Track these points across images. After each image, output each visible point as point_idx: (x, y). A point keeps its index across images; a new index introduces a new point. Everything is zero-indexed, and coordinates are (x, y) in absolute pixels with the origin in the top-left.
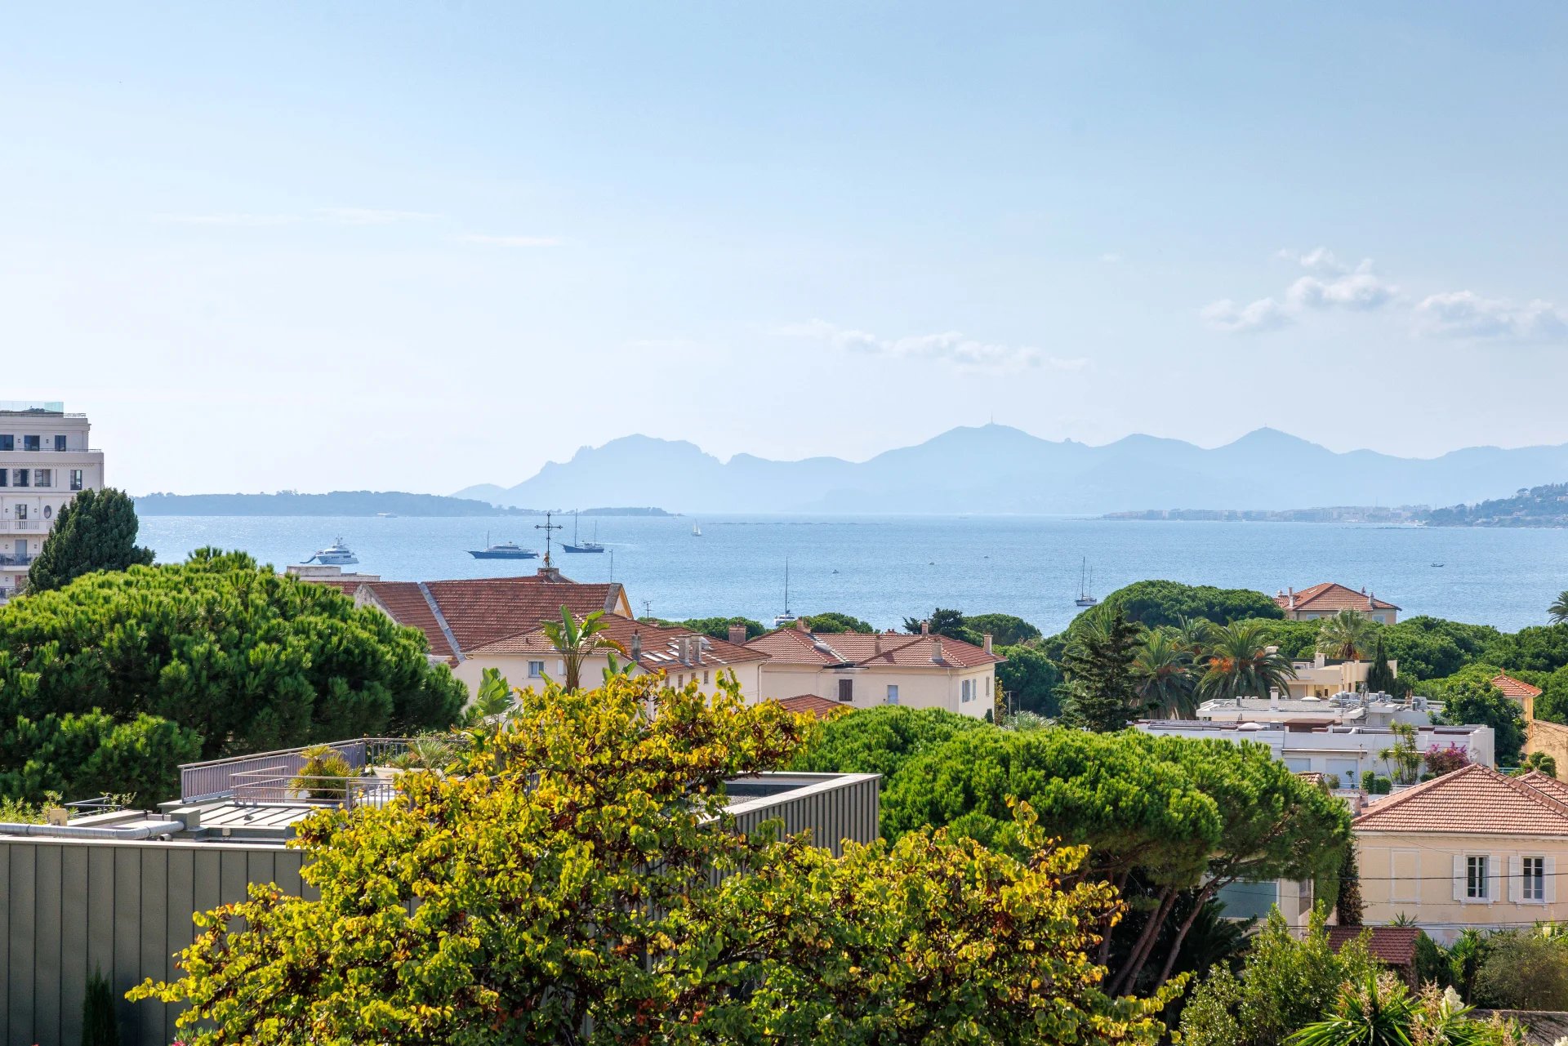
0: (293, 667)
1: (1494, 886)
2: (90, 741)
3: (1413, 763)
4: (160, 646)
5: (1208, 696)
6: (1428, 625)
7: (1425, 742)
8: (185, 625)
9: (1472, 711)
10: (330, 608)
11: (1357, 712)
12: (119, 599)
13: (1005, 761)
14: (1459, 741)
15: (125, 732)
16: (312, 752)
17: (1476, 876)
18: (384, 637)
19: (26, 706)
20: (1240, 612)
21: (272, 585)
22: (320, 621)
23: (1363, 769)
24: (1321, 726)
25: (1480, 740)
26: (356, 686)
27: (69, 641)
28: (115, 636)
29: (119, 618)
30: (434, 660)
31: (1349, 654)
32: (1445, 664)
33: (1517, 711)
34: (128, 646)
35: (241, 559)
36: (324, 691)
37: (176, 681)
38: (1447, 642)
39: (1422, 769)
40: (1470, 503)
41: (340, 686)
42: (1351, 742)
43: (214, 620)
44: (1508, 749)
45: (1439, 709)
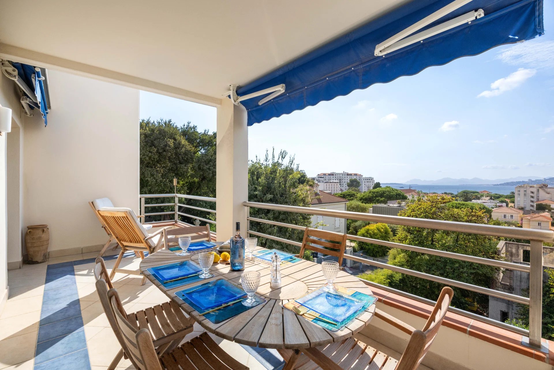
0: (394, 194)
1: (507, 217)
2: (379, 200)
3: (497, 206)
4: (384, 193)
5: (473, 200)
6: (496, 194)
7: (498, 204)
8: (386, 192)
9: (502, 202)
10: (397, 190)
11: (490, 201)
12: (381, 190)
13: (457, 204)
14: (502, 204)
15: (381, 199)
16: (398, 201)
17: (505, 216)
18: (401, 193)
19: (374, 197)
20: (475, 193)
21: (392, 189)
22: (396, 191)
23: (491, 206)
24: (486, 203)
25: (504, 204)
27: (377, 192)
28: (380, 192)
29: (381, 191)
30: (405, 195)
31: (488, 197)
32: (498, 198)
33: (508, 202)
34: (382, 193)
35: (389, 187)
36: (397, 197)
37: (385, 196)
38: (498, 196)
39: (498, 207)
40: (498, 184)
41: (398, 196)
42: (490, 204)
43: (388, 191)
44: (507, 205)
45: (498, 201)
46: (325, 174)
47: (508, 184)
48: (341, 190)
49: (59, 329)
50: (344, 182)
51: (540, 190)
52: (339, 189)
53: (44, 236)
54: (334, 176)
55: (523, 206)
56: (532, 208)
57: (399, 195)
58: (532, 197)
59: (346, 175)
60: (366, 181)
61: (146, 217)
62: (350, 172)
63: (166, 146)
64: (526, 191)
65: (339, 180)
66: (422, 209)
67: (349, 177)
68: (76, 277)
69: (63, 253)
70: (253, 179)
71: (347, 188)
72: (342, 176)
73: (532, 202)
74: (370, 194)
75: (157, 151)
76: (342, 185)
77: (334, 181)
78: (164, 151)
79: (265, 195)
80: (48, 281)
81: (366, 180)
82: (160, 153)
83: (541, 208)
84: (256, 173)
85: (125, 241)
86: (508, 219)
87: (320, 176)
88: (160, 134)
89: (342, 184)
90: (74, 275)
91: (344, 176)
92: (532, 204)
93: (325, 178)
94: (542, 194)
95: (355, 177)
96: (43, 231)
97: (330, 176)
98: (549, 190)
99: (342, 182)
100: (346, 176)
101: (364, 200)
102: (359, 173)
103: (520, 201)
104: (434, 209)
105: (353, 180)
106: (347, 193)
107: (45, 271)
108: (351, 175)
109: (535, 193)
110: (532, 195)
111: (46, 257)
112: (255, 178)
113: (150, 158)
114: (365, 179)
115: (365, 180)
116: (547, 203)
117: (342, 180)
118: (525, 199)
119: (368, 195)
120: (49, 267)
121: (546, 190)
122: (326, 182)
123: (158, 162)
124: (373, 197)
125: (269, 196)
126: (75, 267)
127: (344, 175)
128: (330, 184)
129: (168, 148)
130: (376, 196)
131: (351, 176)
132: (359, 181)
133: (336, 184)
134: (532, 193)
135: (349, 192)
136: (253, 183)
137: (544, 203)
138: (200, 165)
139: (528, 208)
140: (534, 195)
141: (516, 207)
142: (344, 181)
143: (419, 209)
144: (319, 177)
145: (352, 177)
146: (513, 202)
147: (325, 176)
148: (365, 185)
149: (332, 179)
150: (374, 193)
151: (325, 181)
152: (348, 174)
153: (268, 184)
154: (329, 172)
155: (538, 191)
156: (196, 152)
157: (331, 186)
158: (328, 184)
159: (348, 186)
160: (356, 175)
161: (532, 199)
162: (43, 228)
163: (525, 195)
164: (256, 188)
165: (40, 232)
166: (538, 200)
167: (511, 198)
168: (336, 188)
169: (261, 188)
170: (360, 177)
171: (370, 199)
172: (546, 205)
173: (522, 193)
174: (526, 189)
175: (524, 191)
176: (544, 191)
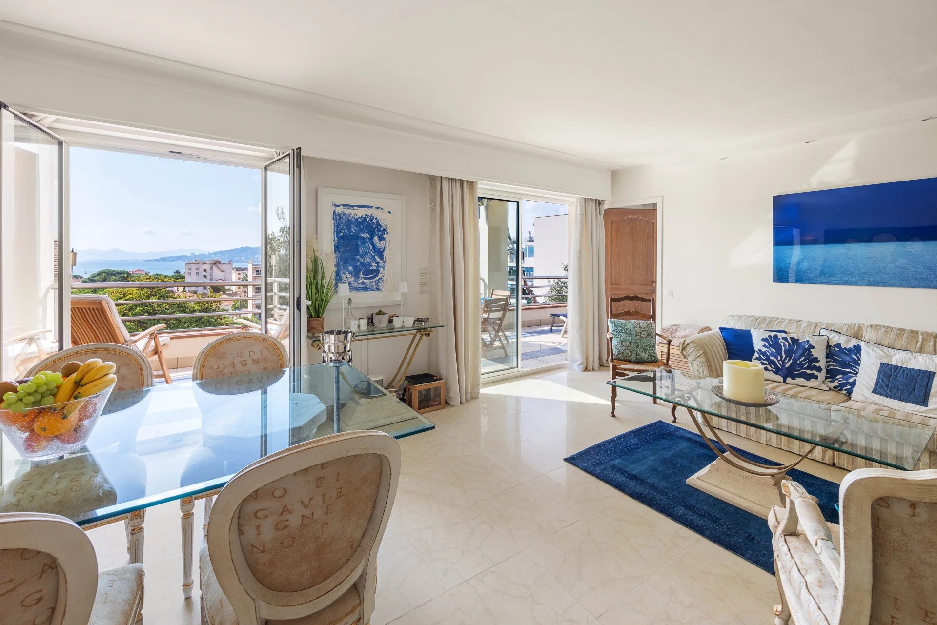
47: (164, 259)
51: (214, 267)
58: (205, 277)
94: (216, 273)
98: (222, 267)
109: (209, 271)
110: (205, 273)
121: (220, 266)
134: (205, 271)
140: (208, 274)
155: (212, 269)
161: (205, 280)
163: (197, 273)
166: (212, 280)
173: (194, 271)
174: (197, 267)
175: (196, 268)
176: (219, 268)
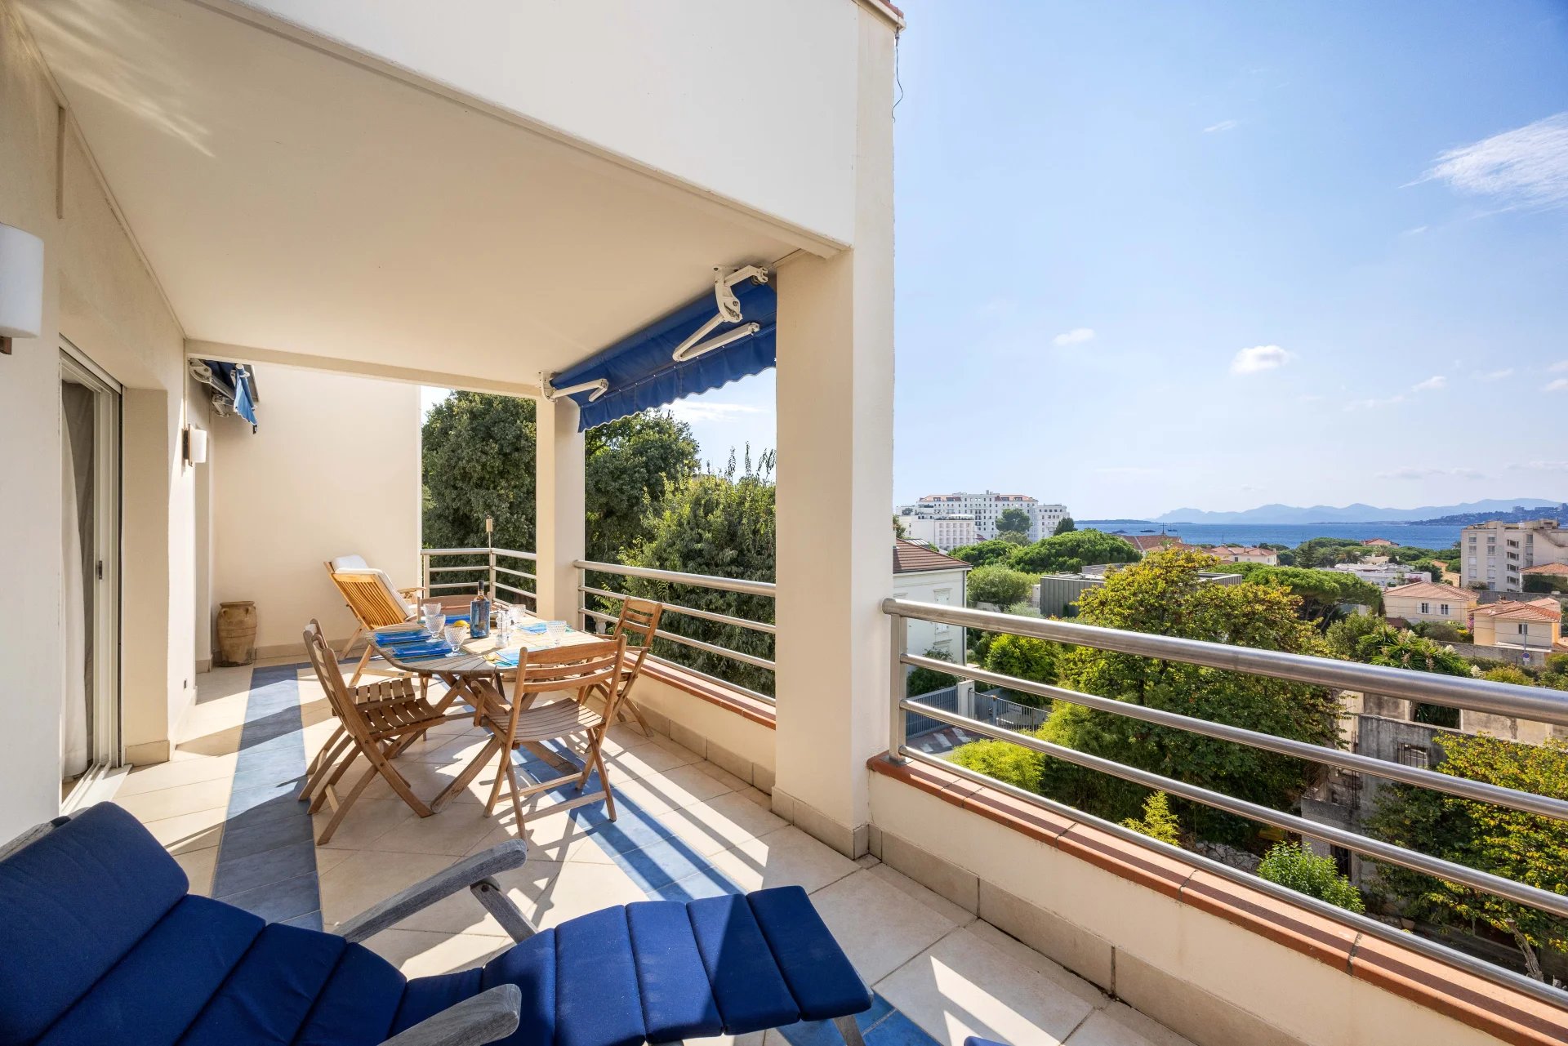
0: (1105, 550)
1: (1431, 611)
2: (1065, 562)
3: (1403, 581)
4: (1078, 546)
5: (1338, 563)
6: (1409, 549)
7: (1408, 575)
8: (1083, 542)
9: (1423, 568)
10: (1114, 539)
11: (1386, 568)
12: (1071, 537)
15: (1071, 561)
17: (1425, 608)
18: (1125, 545)
19: (1052, 556)
20: (1347, 544)
21: (1101, 534)
22: (1111, 542)
23: (1387, 581)
24: (1374, 571)
25: (1427, 575)
26: (1119, 553)
27: (1061, 544)
28: (1069, 544)
29: (1071, 541)
30: (1138, 550)
31: (1383, 555)
32: (1415, 558)
33: (1440, 569)
34: (1073, 545)
35: (1095, 530)
36: (1112, 555)
37: (1082, 552)
38: (1415, 552)
39: (1407, 582)
40: (1425, 520)
41: (1115, 554)
42: (1383, 575)
43: (1089, 541)
44: (1437, 578)
45: (1412, 568)
46: (939, 499)
47: (1452, 520)
48: (981, 538)
49: (269, 730)
50: (987, 517)
51: (1536, 536)
52: (973, 535)
53: (248, 619)
54: (963, 503)
55: (1485, 581)
56: (1511, 586)
57: (1119, 550)
58: (1513, 556)
59: (993, 500)
60: (1046, 515)
61: (432, 590)
62: (1002, 494)
63: (518, 437)
64: (1493, 538)
65: (974, 512)
66: (1136, 584)
67: (1000, 504)
68: (299, 682)
69: (280, 651)
70: (695, 516)
71: (997, 532)
72: (983, 503)
73: (1513, 568)
74: (1042, 549)
75: (501, 449)
76: (983, 527)
77: (962, 515)
78: (517, 450)
79: (722, 549)
80: (253, 687)
81: (1046, 511)
82: (505, 455)
83: (1538, 585)
84: (703, 502)
85: (377, 623)
86: (1434, 615)
87: (926, 504)
88: (505, 409)
89: (982, 523)
90: (296, 679)
91: (988, 503)
92: (1512, 574)
93: (937, 507)
94: (1543, 548)
95: (1017, 505)
96: (247, 611)
97: (950, 503)
98: (1559, 536)
99: (982, 518)
100: (993, 503)
101: (1026, 563)
102: (1027, 494)
103: (1478, 564)
104: (1162, 585)
105: (1012, 513)
106: (988, 546)
107: (251, 675)
108: (1006, 499)
109: (1522, 544)
110: (1512, 549)
111: (251, 656)
112: (701, 512)
113: (484, 466)
114: (1043, 510)
115: (1043, 513)
116: (1557, 571)
117: (982, 512)
118: (1492, 562)
119: (1037, 550)
120: (255, 671)
121: (1554, 535)
122: (940, 519)
123: (502, 474)
124: (1049, 556)
125: (730, 553)
126: (299, 671)
127: (988, 500)
128: (952, 522)
129: (523, 442)
130: (1059, 554)
131: (1006, 503)
132: (1026, 514)
133: (965, 522)
134: (1513, 543)
135: (995, 544)
136: (697, 524)
137: (1547, 571)
138: (599, 481)
139: (1501, 585)
140: (1520, 550)
141: (1465, 583)
142: (988, 515)
143: (1129, 584)
144: (920, 506)
145: (1010, 504)
146: (1458, 570)
147: (937, 503)
148: (1043, 524)
149: (956, 511)
150: (1052, 544)
151: (938, 516)
152: (998, 498)
153: (730, 526)
154: (950, 493)
155: (1530, 538)
156: (595, 450)
157: (952, 530)
158: (944, 523)
159: (999, 527)
160: (1019, 498)
161: (1512, 562)
162: (247, 607)
163: (1492, 549)
164: (700, 535)
165: (242, 611)
166: (1530, 564)
167: (1452, 558)
168: (965, 533)
169: (710, 535)
170: (1031, 504)
171: (1042, 560)
172: (1554, 577)
173: (1482, 545)
174: (1492, 536)
175: (1489, 538)
176: (1549, 538)
